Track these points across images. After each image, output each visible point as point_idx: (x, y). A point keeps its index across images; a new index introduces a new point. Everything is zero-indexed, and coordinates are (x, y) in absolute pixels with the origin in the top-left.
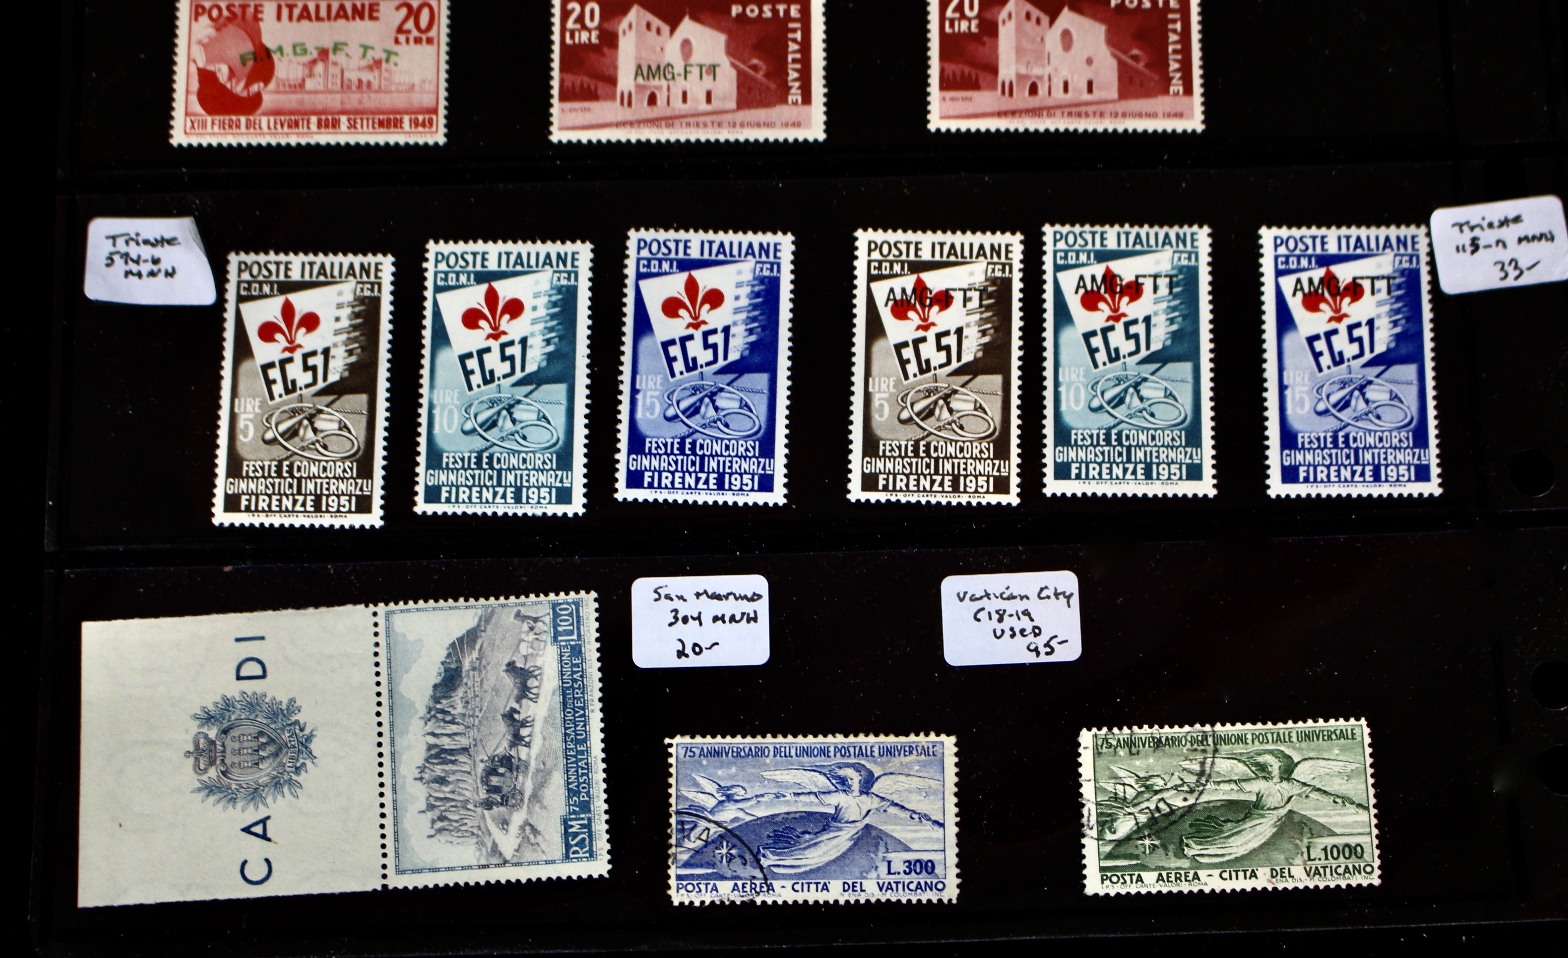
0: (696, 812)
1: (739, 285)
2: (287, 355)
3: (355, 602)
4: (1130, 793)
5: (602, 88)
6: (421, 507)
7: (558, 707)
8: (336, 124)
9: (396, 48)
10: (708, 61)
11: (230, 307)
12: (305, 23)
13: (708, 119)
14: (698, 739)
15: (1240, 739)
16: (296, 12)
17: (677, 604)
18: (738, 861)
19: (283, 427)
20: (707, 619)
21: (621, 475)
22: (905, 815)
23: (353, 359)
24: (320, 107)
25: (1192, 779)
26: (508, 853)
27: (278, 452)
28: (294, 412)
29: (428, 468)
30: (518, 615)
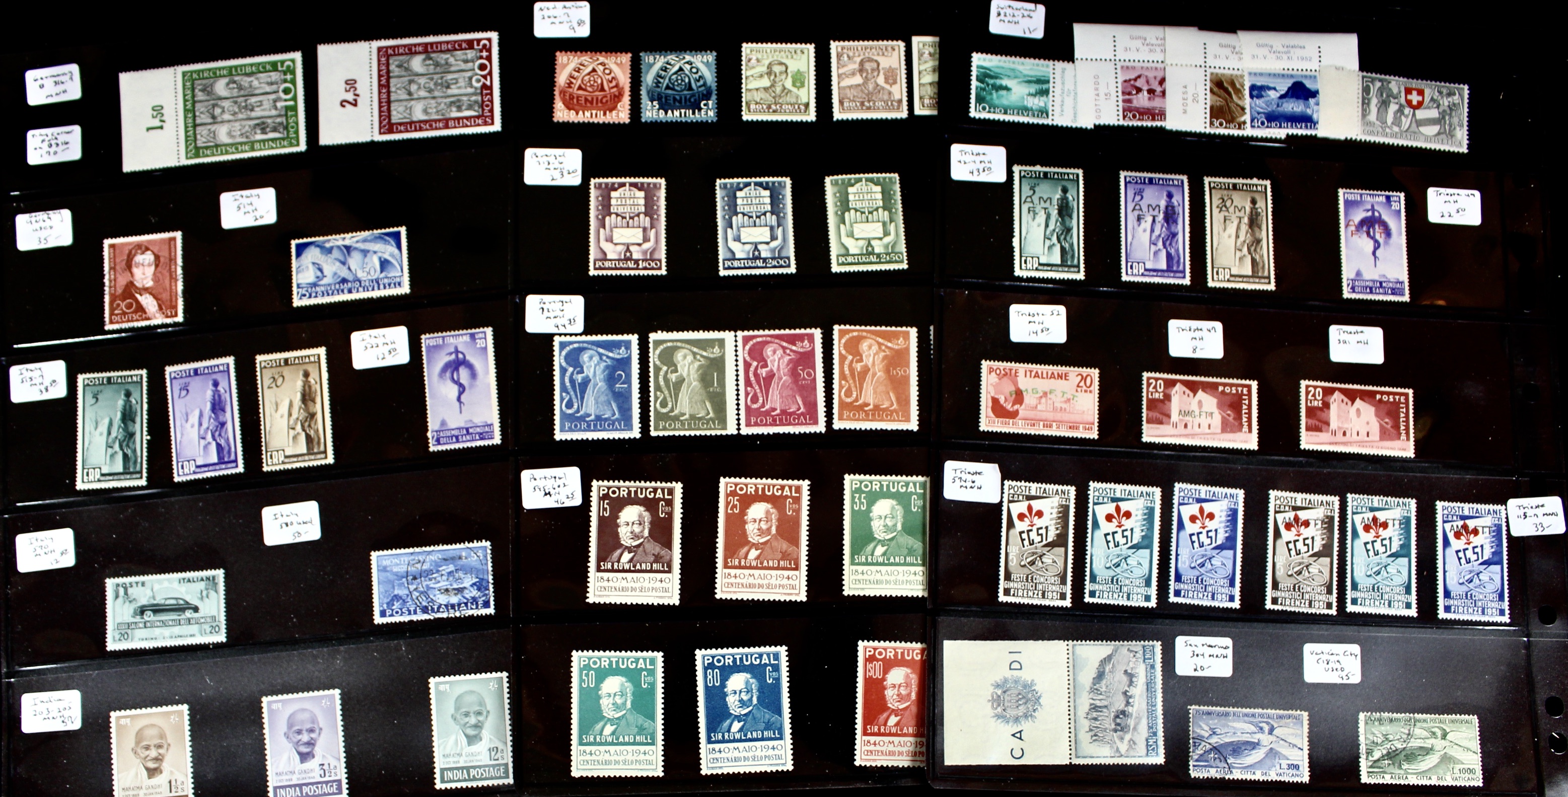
0: (1200, 738)
1: (1221, 511)
2: (1030, 528)
3: (1059, 639)
4: (1379, 741)
5: (1165, 419)
6: (1087, 599)
7: (1145, 690)
8: (1051, 426)
9: (1077, 394)
10: (1209, 411)
11: (1005, 504)
12: (1037, 379)
13: (1209, 436)
14: (1202, 707)
15: (1425, 721)
16: (1033, 374)
17: (1194, 648)
18: (1218, 760)
19: (1029, 560)
20: (1207, 655)
21: (1172, 591)
22: (1287, 744)
23: (1058, 532)
24: (1044, 418)
25: (1405, 736)
26: (1123, 751)
27: (1026, 571)
28: (1034, 554)
29: (1090, 582)
30: (1128, 649)
